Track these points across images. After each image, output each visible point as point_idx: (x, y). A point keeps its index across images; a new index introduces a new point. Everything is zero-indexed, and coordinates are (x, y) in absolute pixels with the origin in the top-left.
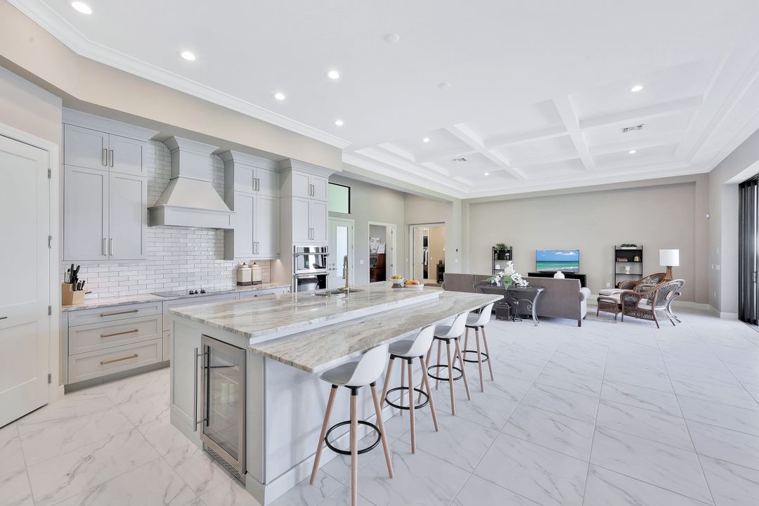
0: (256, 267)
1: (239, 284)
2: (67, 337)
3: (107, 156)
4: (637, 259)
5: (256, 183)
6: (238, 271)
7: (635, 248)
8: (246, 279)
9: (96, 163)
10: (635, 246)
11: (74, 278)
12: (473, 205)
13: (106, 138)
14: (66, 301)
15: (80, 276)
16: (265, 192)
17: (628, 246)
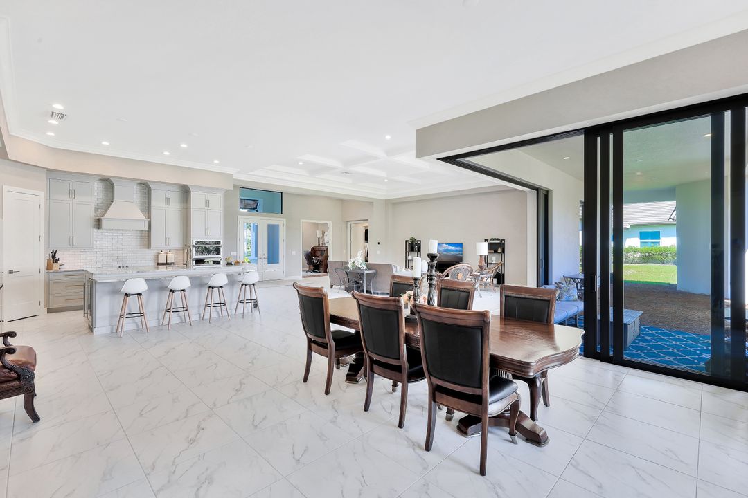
0: (170, 254)
1: (158, 264)
2: (48, 285)
3: (72, 193)
4: (499, 250)
5: (168, 201)
6: (157, 257)
7: (499, 241)
8: (162, 260)
9: (66, 197)
10: (498, 239)
11: (54, 257)
12: (394, 205)
13: (71, 183)
14: (49, 268)
15: (57, 257)
16: (175, 206)
17: (494, 239)
